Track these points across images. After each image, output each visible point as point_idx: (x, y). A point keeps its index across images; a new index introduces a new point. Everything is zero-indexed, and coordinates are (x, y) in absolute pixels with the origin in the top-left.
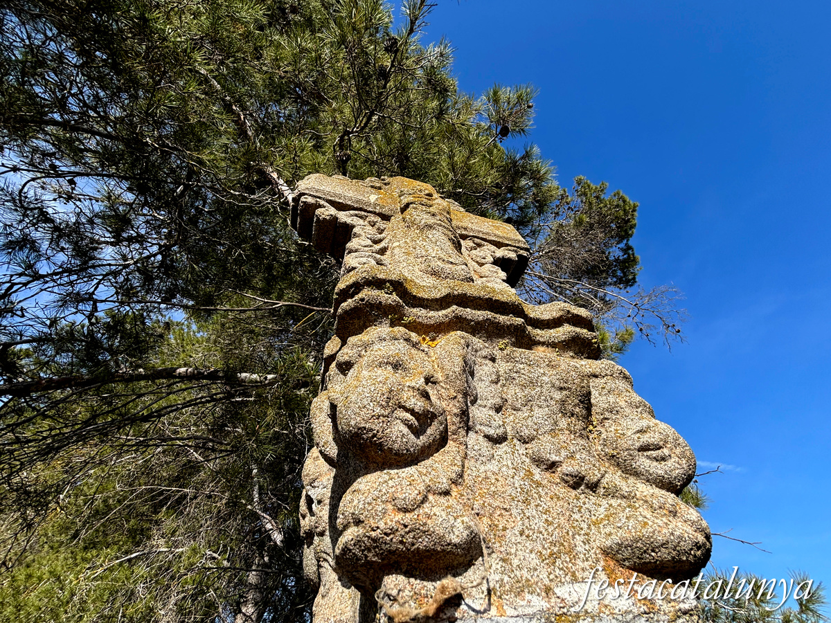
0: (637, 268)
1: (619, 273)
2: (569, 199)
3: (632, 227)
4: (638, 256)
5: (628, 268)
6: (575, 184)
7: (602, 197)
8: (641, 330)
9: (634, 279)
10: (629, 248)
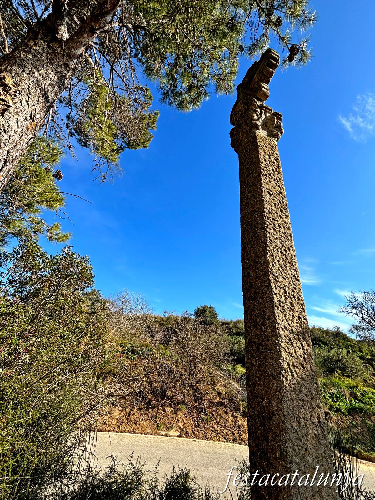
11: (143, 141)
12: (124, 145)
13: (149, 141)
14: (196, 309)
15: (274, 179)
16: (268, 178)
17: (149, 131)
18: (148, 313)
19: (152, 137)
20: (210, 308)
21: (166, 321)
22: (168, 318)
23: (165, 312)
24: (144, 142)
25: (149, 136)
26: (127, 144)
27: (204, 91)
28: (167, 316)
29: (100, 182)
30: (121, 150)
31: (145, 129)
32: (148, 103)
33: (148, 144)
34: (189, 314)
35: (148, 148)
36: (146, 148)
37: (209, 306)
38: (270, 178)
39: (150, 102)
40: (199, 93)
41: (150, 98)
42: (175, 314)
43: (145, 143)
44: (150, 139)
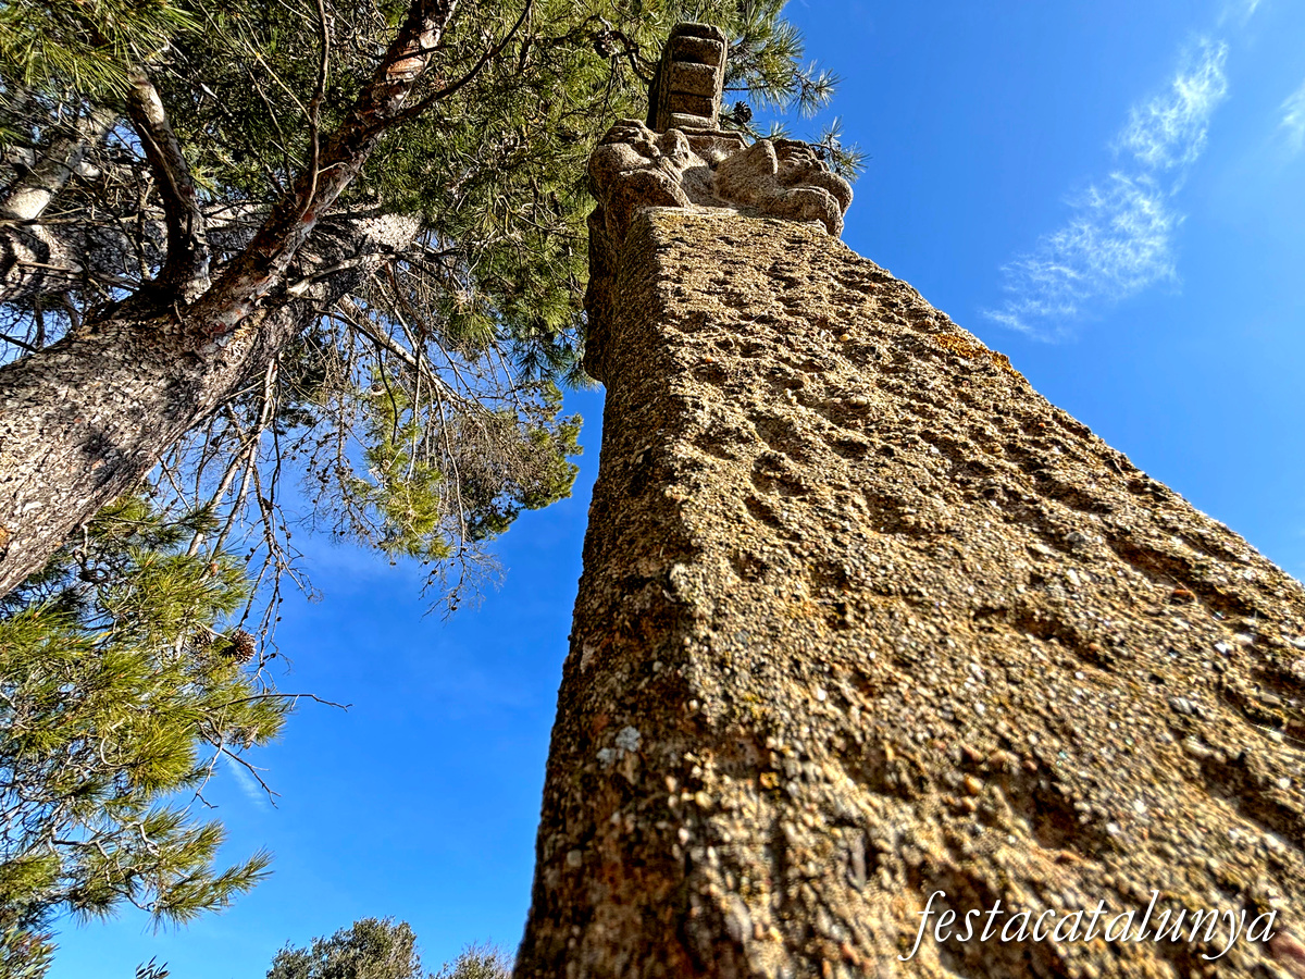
0: (494, 535)
1: (479, 519)
2: (551, 418)
3: (543, 504)
4: (508, 529)
5: (490, 525)
6: (571, 417)
7: (567, 455)
8: (434, 572)
9: (478, 538)
10: (515, 514)
11: (556, 484)
12: (515, 504)
13: (569, 481)
15: (948, 448)
16: (825, 470)
17: (567, 460)
19: (576, 470)
24: (560, 486)
25: (568, 471)
26: (523, 501)
29: (445, 614)
30: (511, 518)
32: (553, 407)
33: (570, 488)
36: (564, 498)
38: (852, 450)
39: (557, 404)
41: (557, 397)
43: (563, 488)
44: (572, 476)
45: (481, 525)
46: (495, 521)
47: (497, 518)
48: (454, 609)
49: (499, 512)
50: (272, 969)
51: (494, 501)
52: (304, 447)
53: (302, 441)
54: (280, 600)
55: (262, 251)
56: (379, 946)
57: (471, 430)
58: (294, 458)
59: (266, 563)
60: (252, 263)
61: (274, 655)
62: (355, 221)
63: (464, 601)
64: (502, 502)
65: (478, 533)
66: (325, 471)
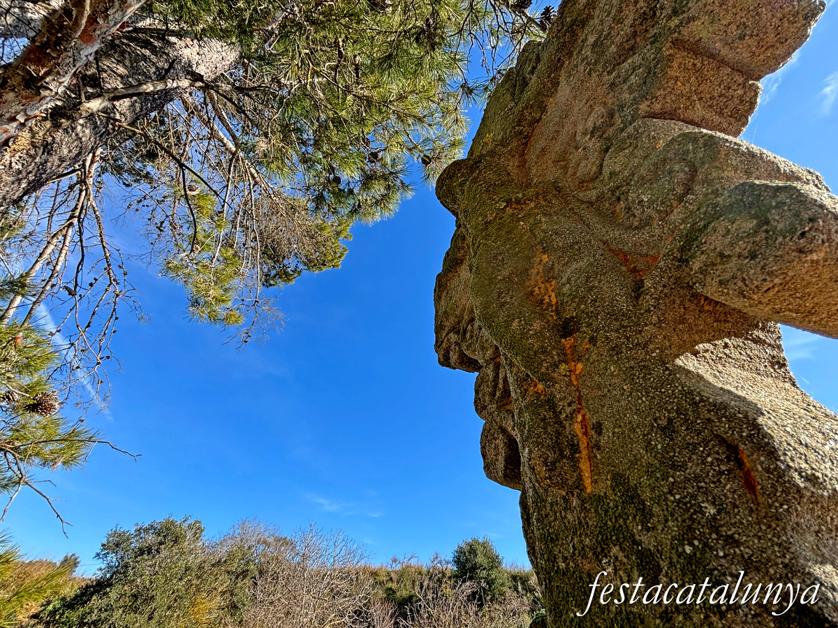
0: (283, 285)
1: (273, 272)
3: (320, 269)
4: (293, 282)
5: (280, 277)
7: (340, 239)
9: (271, 285)
10: (299, 273)
11: (330, 258)
12: (301, 267)
13: (340, 257)
14: (456, 548)
18: (359, 564)
19: (345, 251)
20: (484, 545)
21: (398, 582)
22: (401, 574)
23: (395, 561)
24: (333, 260)
25: (341, 250)
26: (305, 264)
27: (398, 183)
28: (398, 567)
29: (239, 345)
30: (296, 275)
31: (333, 241)
33: (340, 262)
34: (444, 562)
35: (340, 267)
36: (336, 268)
37: (481, 541)
40: (388, 188)
42: (413, 562)
43: (335, 261)
44: (342, 254)
45: (275, 276)
46: (285, 275)
47: (286, 273)
48: (245, 342)
49: (289, 269)
50: (105, 541)
51: (285, 262)
52: (145, 203)
53: (145, 198)
54: (117, 318)
55: (32, 68)
56: (177, 537)
57: (274, 210)
58: (137, 210)
59: (106, 290)
60: (19, 79)
61: (108, 357)
62: (173, 39)
63: (254, 337)
64: (291, 263)
65: (272, 282)
66: (162, 223)
